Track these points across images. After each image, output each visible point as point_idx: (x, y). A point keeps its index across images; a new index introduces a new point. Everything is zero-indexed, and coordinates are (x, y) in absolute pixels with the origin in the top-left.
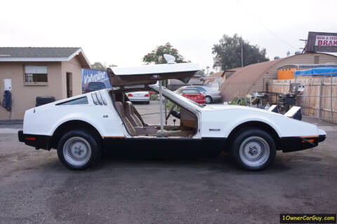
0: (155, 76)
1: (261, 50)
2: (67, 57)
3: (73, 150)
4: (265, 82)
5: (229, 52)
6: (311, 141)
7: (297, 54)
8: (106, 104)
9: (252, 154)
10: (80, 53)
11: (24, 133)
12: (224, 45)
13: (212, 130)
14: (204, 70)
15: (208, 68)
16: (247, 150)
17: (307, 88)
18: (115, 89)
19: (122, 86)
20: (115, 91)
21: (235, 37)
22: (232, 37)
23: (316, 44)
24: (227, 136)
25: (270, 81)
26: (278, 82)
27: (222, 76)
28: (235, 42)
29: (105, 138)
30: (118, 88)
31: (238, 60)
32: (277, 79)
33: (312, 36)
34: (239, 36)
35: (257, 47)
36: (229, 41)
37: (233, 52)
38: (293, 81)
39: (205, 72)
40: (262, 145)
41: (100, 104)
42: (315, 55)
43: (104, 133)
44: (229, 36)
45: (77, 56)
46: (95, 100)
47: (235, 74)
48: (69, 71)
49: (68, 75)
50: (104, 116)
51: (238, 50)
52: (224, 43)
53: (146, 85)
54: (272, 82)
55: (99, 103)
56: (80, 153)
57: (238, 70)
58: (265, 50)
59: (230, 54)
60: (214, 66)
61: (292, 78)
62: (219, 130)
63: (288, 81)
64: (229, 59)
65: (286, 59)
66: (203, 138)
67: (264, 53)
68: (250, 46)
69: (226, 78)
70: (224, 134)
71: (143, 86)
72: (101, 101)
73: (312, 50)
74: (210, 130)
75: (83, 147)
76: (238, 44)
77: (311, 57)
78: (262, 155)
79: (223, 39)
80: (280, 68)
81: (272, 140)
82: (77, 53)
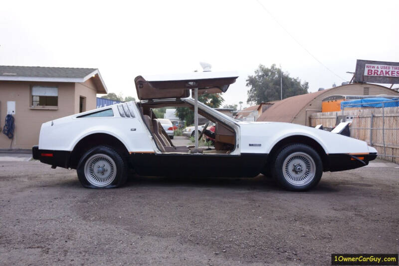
0: (191, 83)
1: (302, 83)
2: (82, 77)
3: (96, 169)
4: (308, 116)
5: (266, 85)
6: (361, 159)
7: (344, 85)
8: (133, 117)
9: (296, 172)
10: (97, 75)
11: (39, 148)
12: (260, 77)
13: (252, 145)
14: (236, 106)
15: (241, 103)
16: (291, 168)
17: (356, 121)
18: (142, 102)
19: (150, 100)
20: (143, 104)
21: (273, 67)
22: (270, 68)
23: (366, 74)
24: (268, 152)
25: (313, 114)
26: (323, 115)
27: (259, 109)
28: (273, 73)
29: (133, 153)
30: (146, 101)
31: (277, 94)
32: (321, 112)
33: (361, 64)
34: (277, 67)
35: (298, 81)
36: (266, 72)
37: (271, 85)
38: (340, 113)
39: (238, 108)
40: (307, 163)
41: (128, 116)
42: (364, 86)
43: (132, 148)
44: (266, 67)
45: (92, 79)
46: (122, 112)
47: (273, 106)
48: (83, 95)
49: (82, 99)
50: (132, 130)
51: (277, 83)
52: (260, 74)
53: (178, 98)
54: (317, 116)
55: (126, 115)
56: (103, 172)
57: (277, 103)
58: (307, 84)
59: (267, 87)
60: (249, 101)
61: (339, 110)
62: (260, 145)
63: (334, 113)
64: (266, 93)
65: (331, 90)
66: (242, 154)
67: (307, 88)
68: (290, 79)
69: (263, 112)
70: (266, 149)
71: (174, 99)
72: (128, 113)
73: (361, 80)
74: (250, 145)
75: (107, 166)
76: (277, 76)
77: (360, 88)
78: (307, 173)
79: (259, 69)
80: (324, 100)
81: (318, 157)
82: (93, 75)
